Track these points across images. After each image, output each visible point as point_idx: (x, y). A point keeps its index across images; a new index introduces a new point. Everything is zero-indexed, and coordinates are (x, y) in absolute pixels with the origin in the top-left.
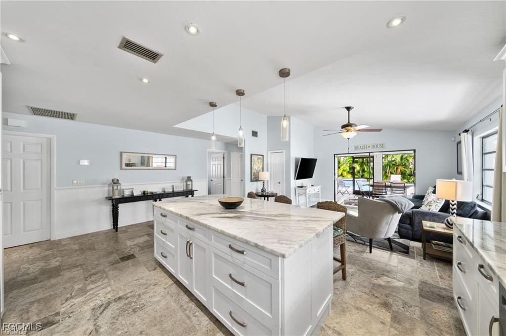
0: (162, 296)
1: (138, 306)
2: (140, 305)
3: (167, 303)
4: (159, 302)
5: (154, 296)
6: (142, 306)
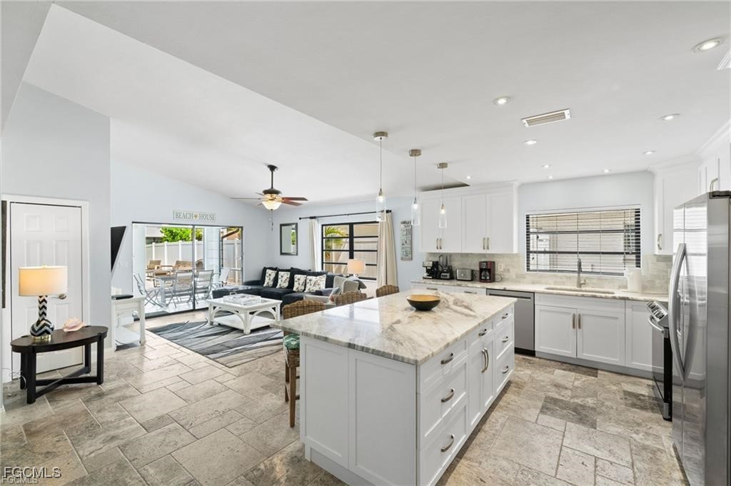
0: (496, 459)
1: (530, 476)
2: (527, 476)
3: (501, 449)
4: (506, 459)
5: (503, 469)
6: (526, 473)
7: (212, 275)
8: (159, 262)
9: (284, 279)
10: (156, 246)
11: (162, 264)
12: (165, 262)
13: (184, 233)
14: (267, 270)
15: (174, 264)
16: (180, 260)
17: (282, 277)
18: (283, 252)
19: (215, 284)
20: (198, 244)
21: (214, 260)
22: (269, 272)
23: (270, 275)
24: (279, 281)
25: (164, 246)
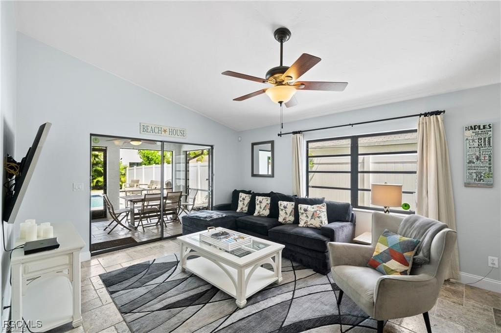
7: (181, 196)
8: (138, 181)
9: (263, 205)
10: (136, 169)
11: (140, 183)
12: (143, 181)
13: (157, 158)
14: (240, 194)
15: (149, 183)
16: (154, 180)
17: (261, 202)
18: (255, 173)
19: (183, 205)
20: (167, 167)
21: (182, 180)
22: (242, 195)
23: (244, 199)
24: (257, 207)
25: (142, 168)
